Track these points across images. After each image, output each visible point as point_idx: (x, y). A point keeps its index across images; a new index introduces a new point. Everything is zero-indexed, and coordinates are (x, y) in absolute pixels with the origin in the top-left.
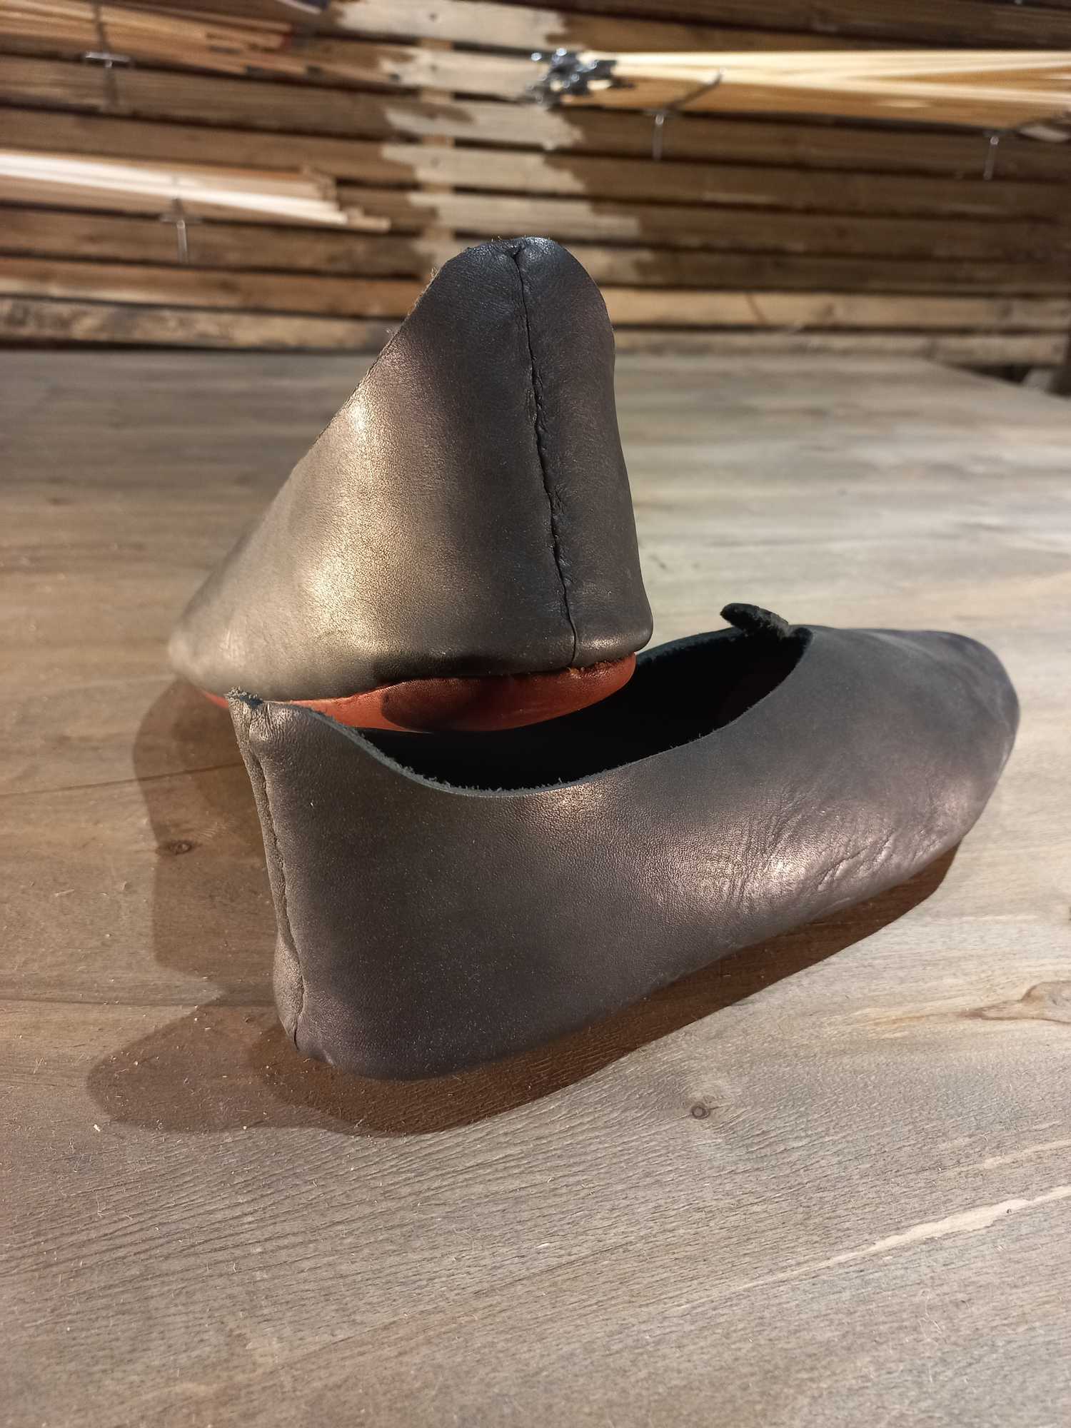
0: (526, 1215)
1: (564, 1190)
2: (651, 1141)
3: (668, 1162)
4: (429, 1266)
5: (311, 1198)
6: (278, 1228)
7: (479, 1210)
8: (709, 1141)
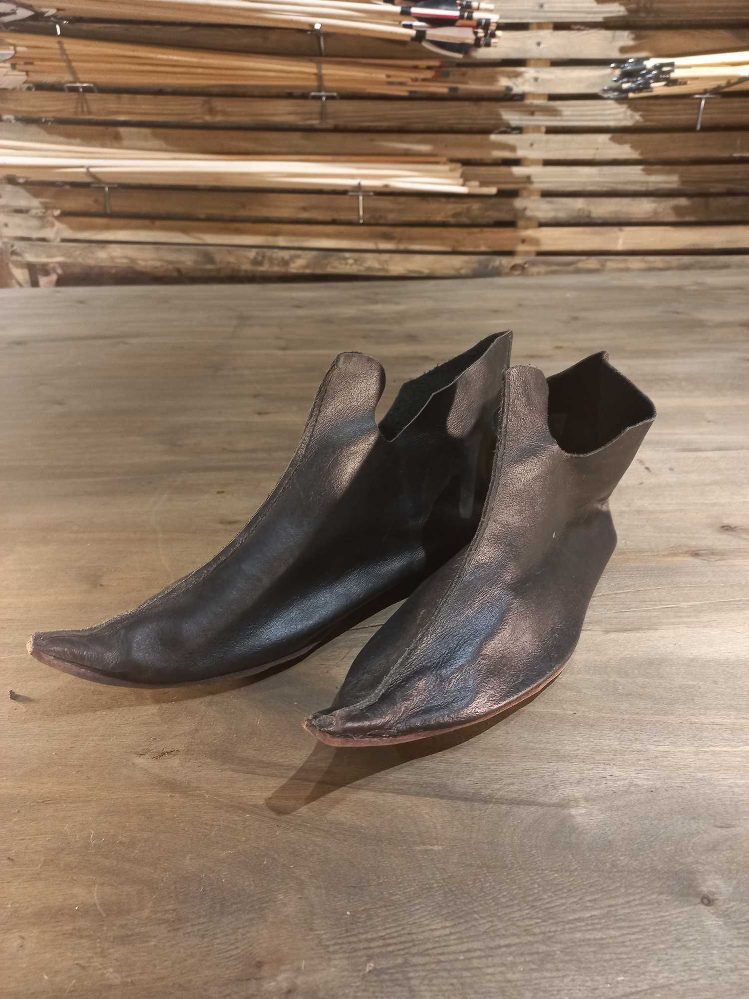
0: (607, 957)
1: (628, 943)
2: (678, 917)
3: (690, 933)
4: (556, 982)
5: (485, 928)
6: (470, 946)
7: (580, 949)
8: (714, 922)
